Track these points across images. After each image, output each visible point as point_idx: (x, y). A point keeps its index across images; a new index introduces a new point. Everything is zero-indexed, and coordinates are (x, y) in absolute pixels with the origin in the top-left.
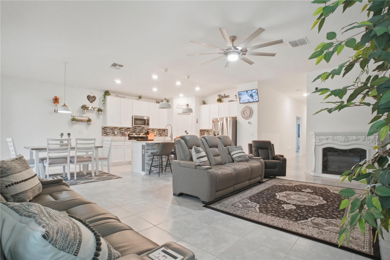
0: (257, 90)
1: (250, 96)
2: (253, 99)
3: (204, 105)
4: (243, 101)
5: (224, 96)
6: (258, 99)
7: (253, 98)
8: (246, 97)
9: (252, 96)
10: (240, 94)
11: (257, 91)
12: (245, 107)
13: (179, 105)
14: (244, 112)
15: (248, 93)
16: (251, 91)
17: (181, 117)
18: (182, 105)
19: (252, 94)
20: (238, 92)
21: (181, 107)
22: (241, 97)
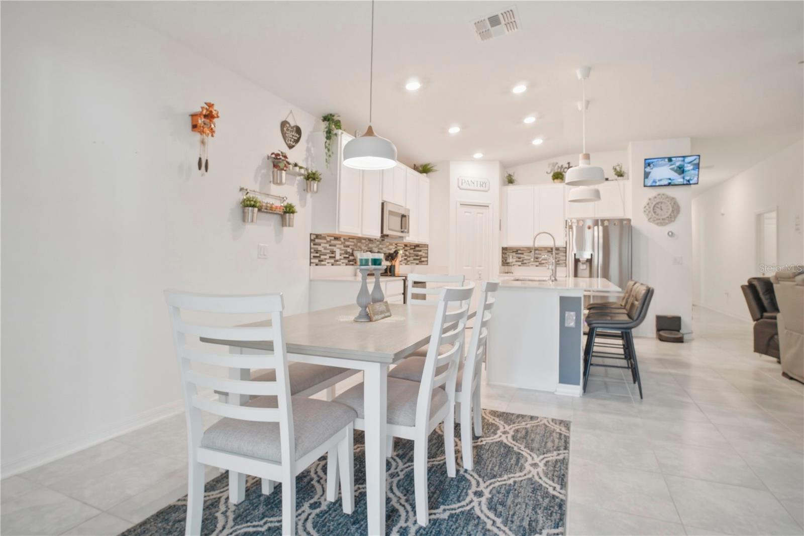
0: (698, 157)
1: (676, 171)
2: (684, 179)
4: (653, 182)
6: (697, 179)
7: (683, 176)
8: (662, 173)
9: (681, 170)
10: (649, 165)
11: (697, 160)
12: (659, 195)
13: (463, 181)
14: (655, 208)
15: (672, 163)
16: (682, 159)
17: (467, 214)
18: (470, 181)
19: (684, 165)
20: (646, 159)
21: (468, 187)
22: (650, 170)
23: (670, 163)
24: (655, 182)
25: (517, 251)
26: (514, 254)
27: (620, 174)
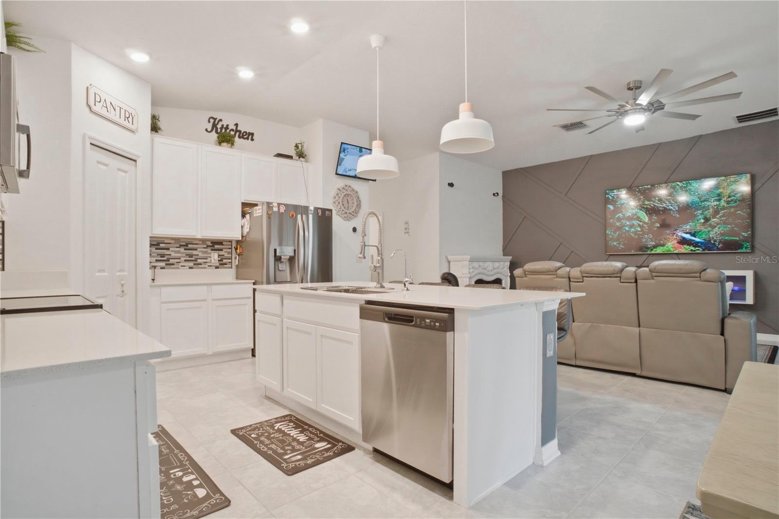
5: (232, 130)
12: (347, 186)
13: (98, 99)
17: (102, 166)
18: (108, 104)
20: (342, 143)
21: (103, 112)
22: (344, 157)
27: (301, 155)
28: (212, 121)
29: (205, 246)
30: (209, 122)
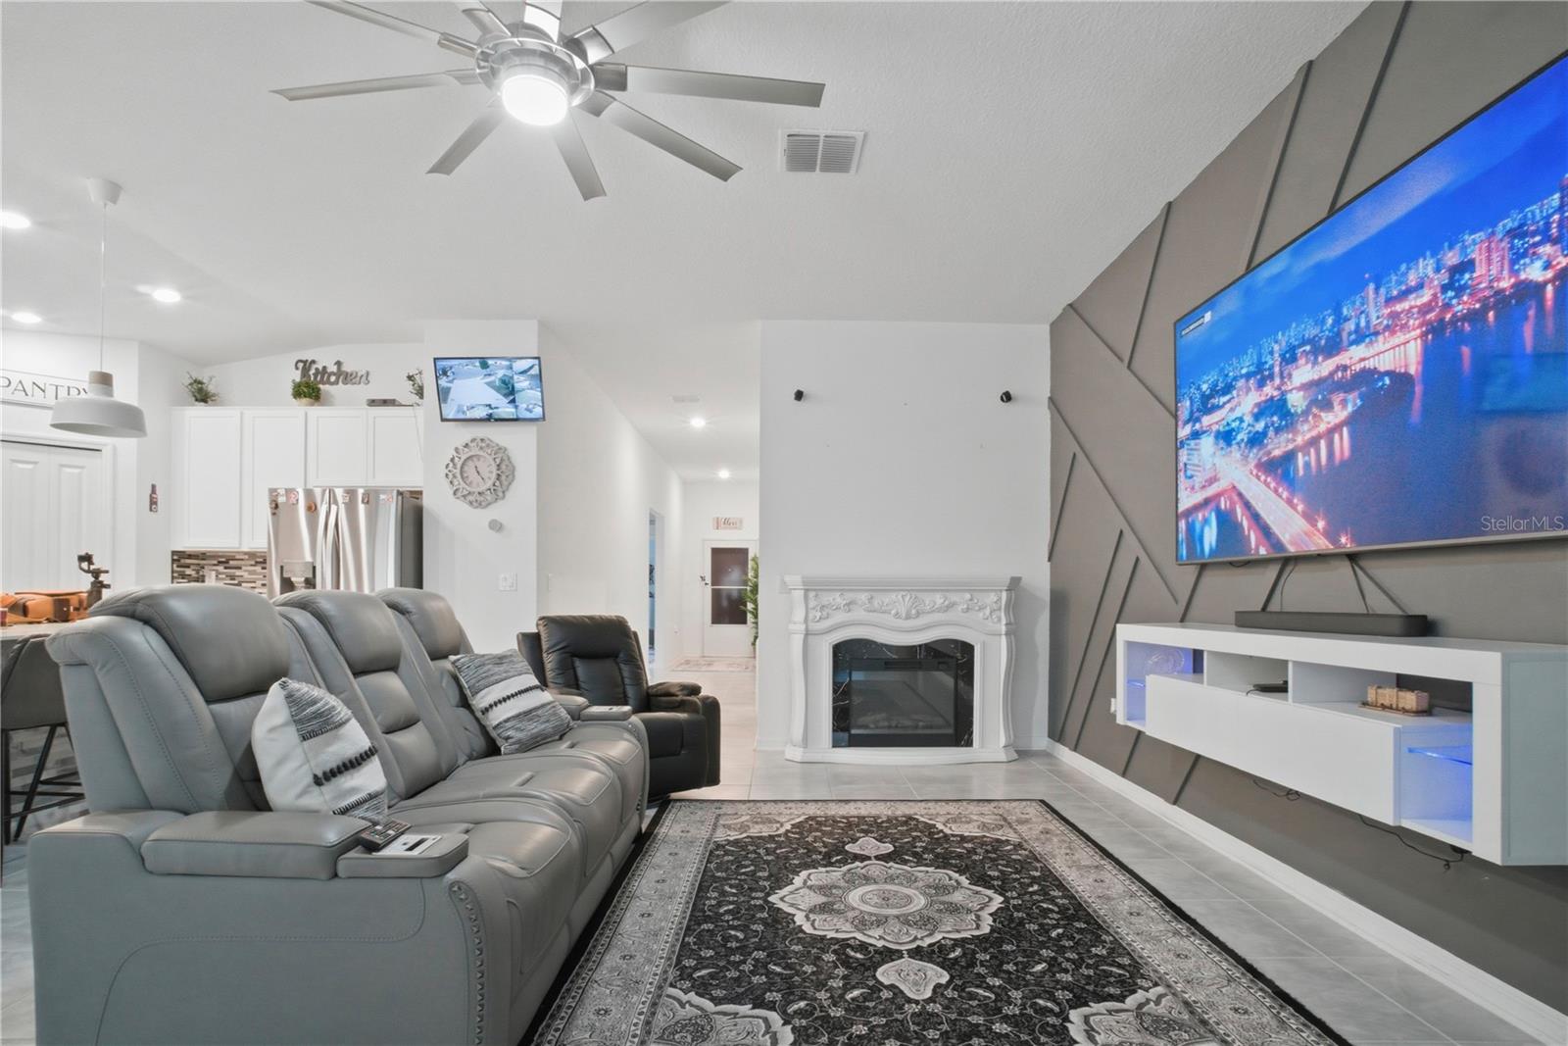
0: (536, 362)
1: (498, 389)
2: (516, 407)
3: (201, 409)
4: (458, 411)
5: (333, 373)
6: (541, 409)
7: (513, 401)
8: (474, 392)
9: (509, 390)
10: (445, 373)
11: (537, 367)
12: (473, 440)
14: (466, 468)
15: (487, 371)
16: (507, 363)
17: (21, 466)
19: (512, 378)
20: (435, 359)
22: (449, 385)
23: (485, 371)
24: (460, 410)
25: (227, 562)
26: (221, 568)
28: (301, 365)
29: (253, 563)
30: (297, 368)
